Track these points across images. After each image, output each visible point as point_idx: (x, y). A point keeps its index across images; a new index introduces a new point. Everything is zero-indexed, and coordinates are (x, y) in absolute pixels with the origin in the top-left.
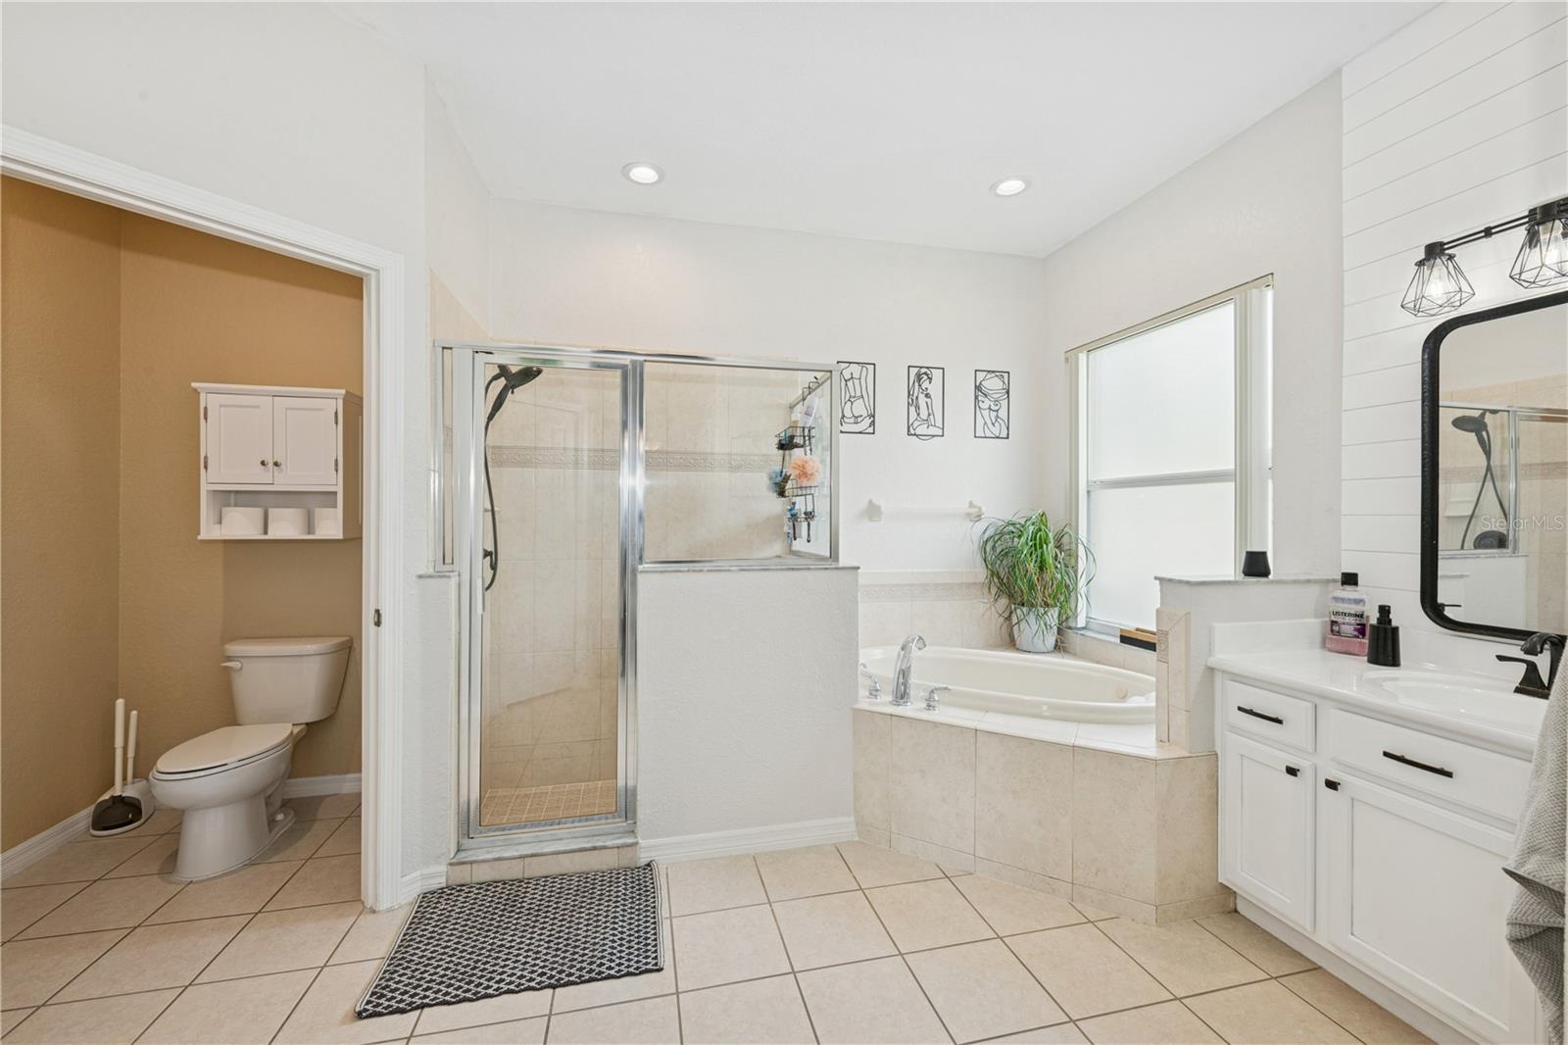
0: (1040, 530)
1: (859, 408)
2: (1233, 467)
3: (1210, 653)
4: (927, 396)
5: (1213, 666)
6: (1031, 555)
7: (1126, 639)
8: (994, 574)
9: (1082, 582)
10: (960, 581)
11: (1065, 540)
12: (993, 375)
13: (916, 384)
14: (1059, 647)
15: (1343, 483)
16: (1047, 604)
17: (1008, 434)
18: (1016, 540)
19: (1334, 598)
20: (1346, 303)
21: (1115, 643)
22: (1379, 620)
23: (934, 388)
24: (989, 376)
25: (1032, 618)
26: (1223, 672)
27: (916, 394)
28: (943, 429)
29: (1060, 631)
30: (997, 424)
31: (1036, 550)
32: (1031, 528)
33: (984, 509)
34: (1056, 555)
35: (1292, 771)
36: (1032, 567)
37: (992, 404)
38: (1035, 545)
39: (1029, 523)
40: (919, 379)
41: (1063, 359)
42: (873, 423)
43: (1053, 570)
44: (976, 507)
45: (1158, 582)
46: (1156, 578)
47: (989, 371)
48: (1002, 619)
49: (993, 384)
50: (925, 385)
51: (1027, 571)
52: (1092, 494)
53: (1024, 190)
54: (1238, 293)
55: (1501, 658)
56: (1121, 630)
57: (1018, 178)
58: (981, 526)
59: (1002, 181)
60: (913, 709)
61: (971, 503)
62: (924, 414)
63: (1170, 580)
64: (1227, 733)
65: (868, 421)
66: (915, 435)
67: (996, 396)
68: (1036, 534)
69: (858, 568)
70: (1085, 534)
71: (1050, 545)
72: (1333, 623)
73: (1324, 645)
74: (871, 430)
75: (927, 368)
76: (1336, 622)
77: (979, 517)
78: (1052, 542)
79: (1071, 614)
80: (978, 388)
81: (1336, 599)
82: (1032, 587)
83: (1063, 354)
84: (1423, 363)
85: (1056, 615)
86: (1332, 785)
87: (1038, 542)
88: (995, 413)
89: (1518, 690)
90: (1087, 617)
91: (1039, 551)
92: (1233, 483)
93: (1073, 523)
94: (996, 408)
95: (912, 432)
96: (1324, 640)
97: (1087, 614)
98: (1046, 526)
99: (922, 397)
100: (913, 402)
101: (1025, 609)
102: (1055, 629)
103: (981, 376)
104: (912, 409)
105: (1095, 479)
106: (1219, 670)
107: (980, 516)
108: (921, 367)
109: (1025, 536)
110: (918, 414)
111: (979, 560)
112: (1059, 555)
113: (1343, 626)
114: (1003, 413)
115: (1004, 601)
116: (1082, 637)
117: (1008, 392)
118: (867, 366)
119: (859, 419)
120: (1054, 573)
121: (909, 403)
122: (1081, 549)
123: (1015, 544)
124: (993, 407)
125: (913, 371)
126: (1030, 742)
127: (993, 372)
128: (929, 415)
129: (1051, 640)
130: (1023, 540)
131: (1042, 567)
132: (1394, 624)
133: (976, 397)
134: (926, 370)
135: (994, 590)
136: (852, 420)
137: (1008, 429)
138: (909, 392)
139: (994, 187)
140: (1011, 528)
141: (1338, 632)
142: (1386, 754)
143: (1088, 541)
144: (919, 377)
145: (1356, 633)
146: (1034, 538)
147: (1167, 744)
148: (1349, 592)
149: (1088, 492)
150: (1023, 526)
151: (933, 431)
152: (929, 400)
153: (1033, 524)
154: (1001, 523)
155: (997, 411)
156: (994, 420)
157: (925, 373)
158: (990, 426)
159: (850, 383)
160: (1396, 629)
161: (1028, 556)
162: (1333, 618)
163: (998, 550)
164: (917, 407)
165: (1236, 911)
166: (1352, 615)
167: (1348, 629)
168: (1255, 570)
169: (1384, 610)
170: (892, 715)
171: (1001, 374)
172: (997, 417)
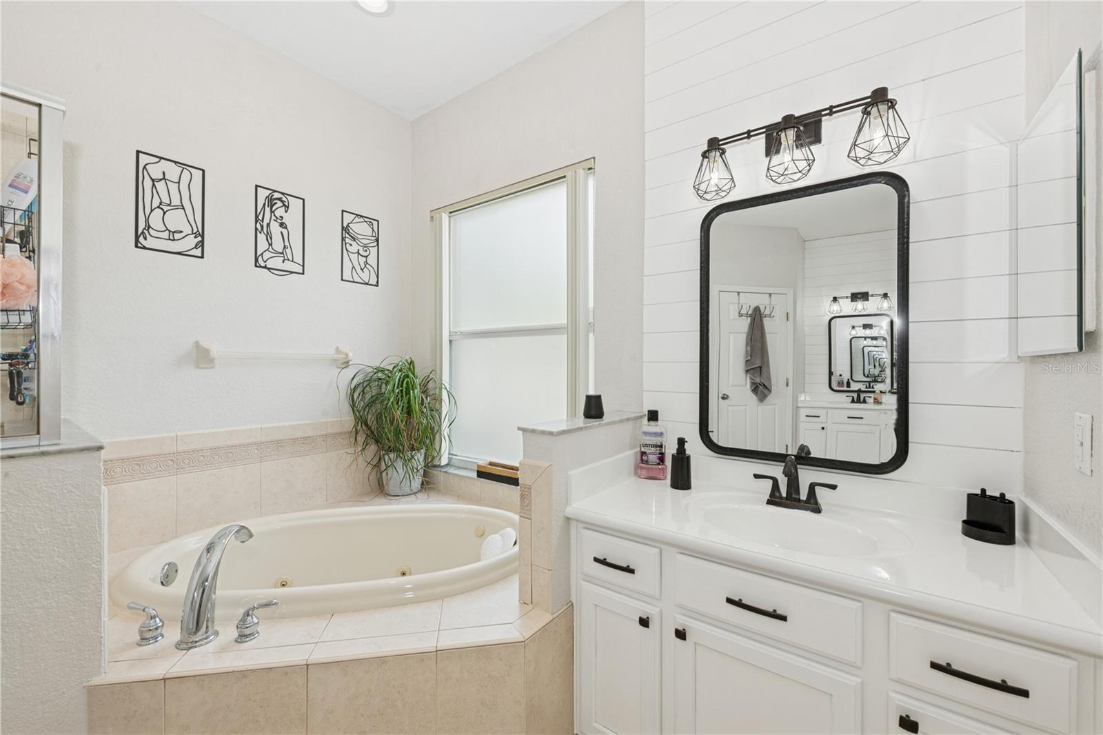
0: (408, 376)
1: (176, 220)
2: (566, 322)
3: (567, 502)
4: (282, 225)
5: (570, 516)
6: (397, 403)
7: (482, 474)
8: (361, 420)
9: (445, 424)
10: (324, 433)
11: (431, 385)
12: (361, 220)
13: (268, 210)
15: (645, 336)
16: (412, 449)
17: (377, 282)
18: (384, 386)
19: (644, 432)
20: (647, 188)
21: (473, 478)
22: (678, 451)
23: (292, 218)
24: (357, 220)
25: (399, 464)
26: (577, 521)
27: (266, 220)
28: (303, 266)
29: (425, 474)
30: (365, 270)
31: (402, 396)
32: (398, 375)
33: (351, 355)
34: (423, 400)
35: (644, 622)
36: (398, 414)
37: (361, 249)
38: (402, 391)
39: (395, 369)
40: (271, 204)
41: (429, 219)
42: (201, 244)
43: (419, 414)
44: (342, 353)
45: (521, 432)
46: (519, 429)
47: (357, 215)
48: (370, 467)
49: (360, 228)
50: (279, 212)
51: (394, 418)
52: (453, 343)
54: (569, 171)
55: (757, 476)
56: (478, 465)
58: (349, 373)
61: (337, 349)
62: (278, 245)
63: (533, 431)
64: (582, 582)
65: (192, 241)
66: (265, 267)
67: (365, 242)
68: (404, 380)
69: (100, 448)
70: (448, 381)
71: (416, 391)
72: (643, 453)
73: (636, 473)
74: (198, 252)
75: (283, 194)
76: (645, 453)
77: (346, 364)
78: (418, 387)
79: (435, 454)
80: (345, 229)
81: (646, 433)
82: (398, 433)
83: (429, 212)
84: (701, 239)
85: (421, 460)
86: (681, 635)
87: (404, 390)
88: (362, 260)
89: (768, 501)
90: (449, 454)
91: (405, 400)
92: (566, 336)
93: (436, 369)
94: (366, 254)
95: (261, 262)
96: (637, 468)
97: (449, 451)
98: (413, 374)
99: (275, 225)
100: (260, 226)
101: (392, 455)
102: (422, 472)
103: (348, 218)
104: (261, 237)
105: (456, 330)
106: (573, 519)
107: (348, 362)
108: (275, 191)
109: (392, 383)
110: (270, 245)
111: (346, 407)
112: (425, 399)
113: (650, 456)
114: (372, 260)
115: (373, 448)
116: (445, 474)
117: (377, 240)
118: (190, 169)
119: (177, 236)
120: (419, 419)
121: (256, 229)
122: (444, 393)
123: (383, 390)
124: (362, 252)
125: (263, 194)
127: (361, 216)
128: (285, 247)
129: (417, 483)
130: (390, 387)
131: (409, 411)
132: (687, 454)
133: (343, 239)
134: (280, 196)
135: (361, 438)
136: (166, 235)
137: (378, 277)
138: (257, 217)
140: (380, 375)
141: (647, 461)
142: (729, 601)
143: (450, 385)
144: (271, 201)
145: (658, 461)
146: (401, 384)
147: (531, 605)
148: (653, 427)
149: (450, 341)
150: (391, 372)
151: (289, 266)
152: (285, 231)
153: (400, 371)
154: (370, 370)
155: (366, 257)
156: (363, 266)
157: (280, 199)
158: (359, 271)
159: (161, 186)
160: (689, 458)
161: (395, 403)
162: (643, 449)
163: (368, 397)
164: (269, 237)
166: (656, 446)
167: (653, 458)
168: (593, 413)
169: (681, 442)
170: (165, 679)
171: (370, 221)
172: (366, 263)
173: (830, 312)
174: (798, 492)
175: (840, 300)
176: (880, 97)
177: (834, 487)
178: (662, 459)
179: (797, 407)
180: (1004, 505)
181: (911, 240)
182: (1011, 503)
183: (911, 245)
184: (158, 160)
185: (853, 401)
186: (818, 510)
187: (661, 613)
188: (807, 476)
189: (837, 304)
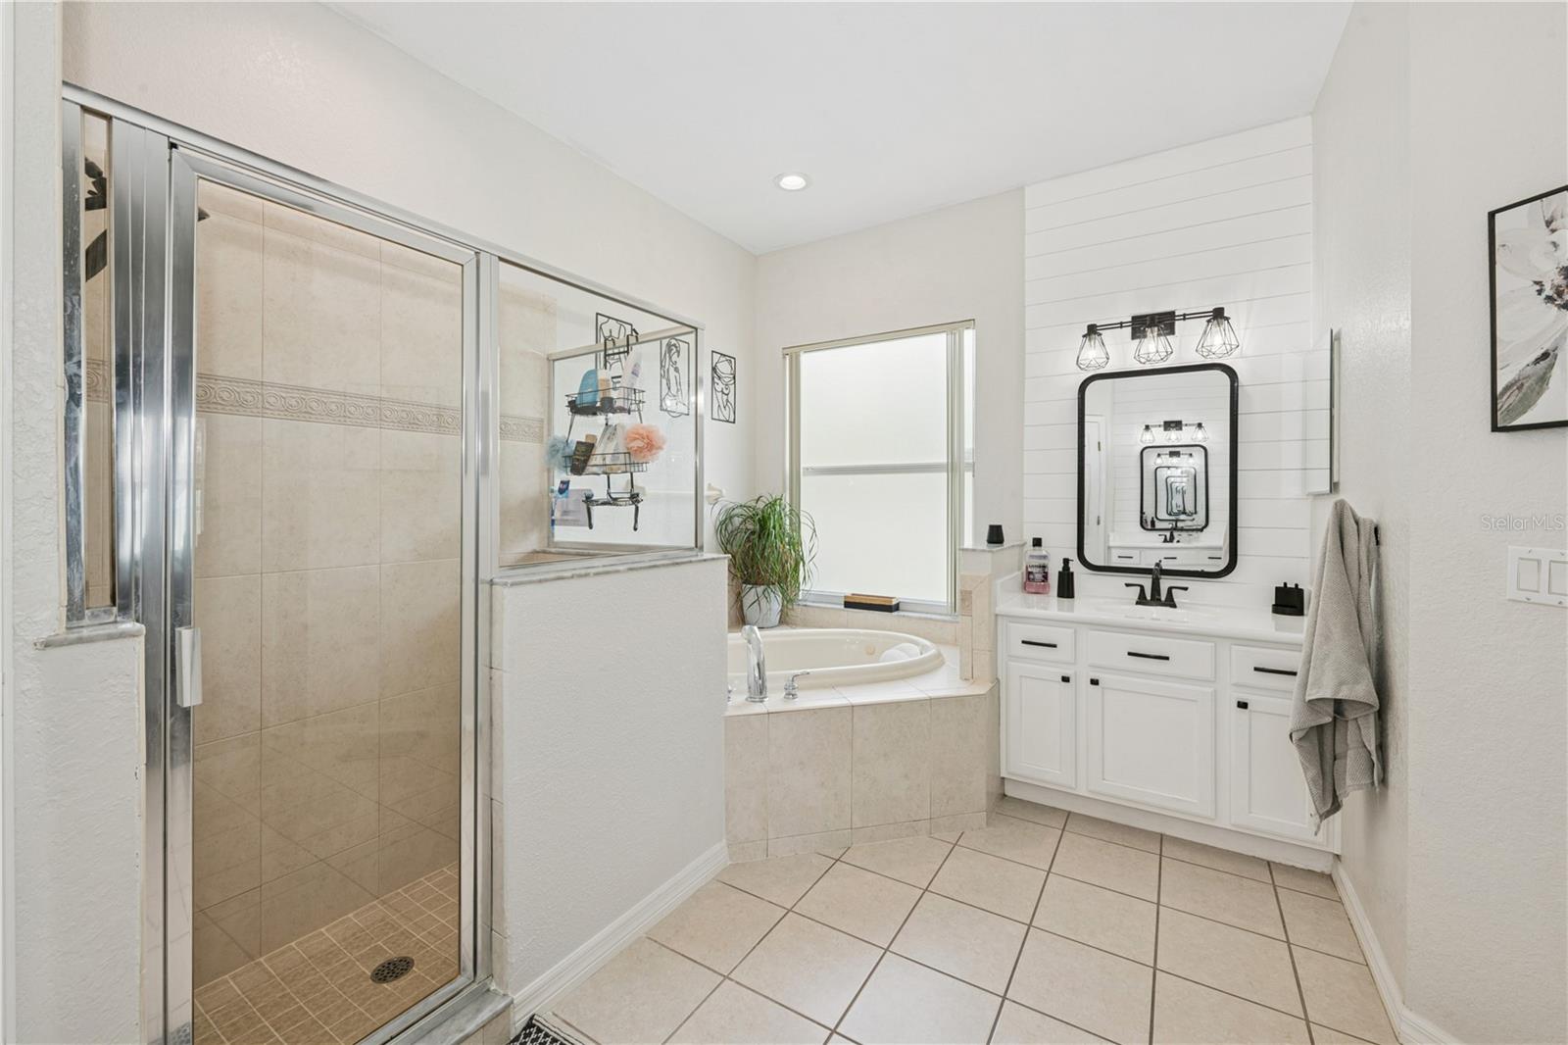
2: (946, 461)
3: (996, 604)
4: (676, 370)
5: (996, 613)
7: (848, 604)
12: (725, 359)
13: (667, 354)
14: (784, 620)
15: (1025, 476)
17: (734, 419)
19: (1030, 556)
20: (1027, 352)
21: (840, 610)
22: (1063, 568)
24: (722, 359)
26: (1005, 616)
27: (667, 366)
28: (689, 408)
29: (784, 608)
30: (727, 408)
33: (724, 492)
35: (1066, 679)
37: (724, 387)
40: (670, 351)
41: (781, 355)
44: (714, 489)
47: (722, 355)
49: (724, 368)
50: (675, 357)
53: (804, 188)
54: (953, 328)
55: (1127, 585)
56: (844, 597)
57: (799, 174)
58: (717, 509)
59: (788, 175)
60: (774, 701)
61: (709, 486)
62: (673, 389)
64: (1010, 661)
66: (666, 408)
67: (726, 380)
72: (1027, 574)
76: (1029, 573)
77: (717, 500)
80: (714, 369)
81: (1032, 557)
83: (781, 351)
85: (779, 591)
86: (1095, 682)
88: (725, 397)
89: (1137, 603)
92: (946, 474)
94: (727, 392)
95: (664, 405)
96: (1024, 587)
99: (672, 369)
100: (664, 373)
102: (781, 603)
103: (716, 358)
104: (664, 382)
105: (813, 466)
107: (719, 497)
110: (669, 388)
113: (1034, 575)
114: (731, 397)
116: (803, 607)
117: (734, 378)
118: (626, 325)
121: (661, 375)
124: (725, 391)
126: (898, 704)
127: (725, 355)
128: (678, 390)
132: (1071, 570)
133: (713, 379)
134: (675, 341)
137: (734, 414)
138: (662, 363)
139: (780, 177)
141: (1031, 579)
142: (1130, 654)
144: (669, 346)
145: (1043, 579)
147: (972, 681)
148: (1038, 551)
151: (680, 407)
152: (677, 374)
154: (731, 505)
155: (727, 395)
156: (725, 404)
157: (675, 345)
158: (723, 409)
160: (1072, 574)
162: (1030, 570)
164: (668, 380)
165: (1005, 795)
166: (1040, 567)
167: (1039, 576)
168: (995, 539)
169: (1066, 561)
170: (769, 713)
171: (731, 359)
172: (727, 401)
173: (1141, 441)
174: (1159, 595)
175: (1152, 429)
176: (1218, 314)
177: (1186, 589)
178: (1045, 577)
179: (1109, 548)
180: (1297, 593)
181: (1239, 412)
182: (1302, 590)
183: (1239, 416)
184: (606, 319)
185: (1165, 541)
186: (1174, 606)
187: (1076, 673)
188: (1165, 583)
189: (1149, 433)
